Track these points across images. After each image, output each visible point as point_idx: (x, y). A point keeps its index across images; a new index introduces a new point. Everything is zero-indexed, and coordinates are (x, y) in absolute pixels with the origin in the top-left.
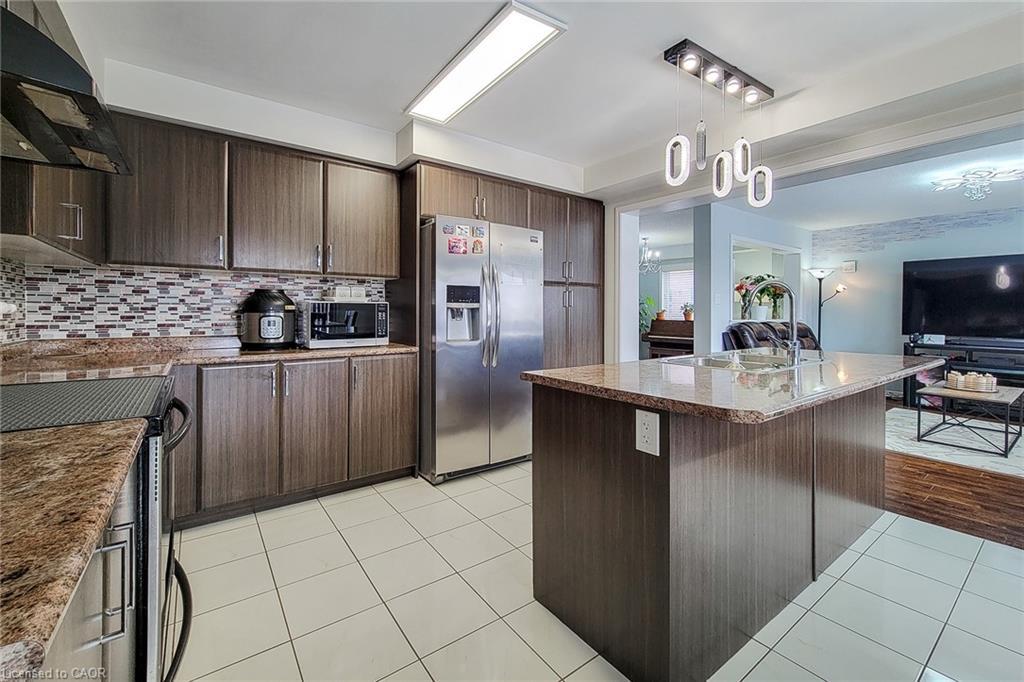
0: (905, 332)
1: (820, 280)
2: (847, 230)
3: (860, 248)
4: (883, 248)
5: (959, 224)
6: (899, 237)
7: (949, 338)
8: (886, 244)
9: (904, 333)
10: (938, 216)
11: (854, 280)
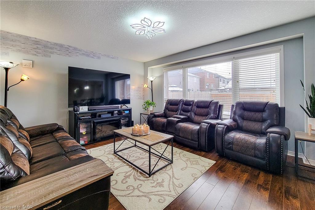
0: (70, 106)
3: (35, 53)
4: (50, 57)
5: (84, 54)
8: (52, 55)
11: (35, 74)
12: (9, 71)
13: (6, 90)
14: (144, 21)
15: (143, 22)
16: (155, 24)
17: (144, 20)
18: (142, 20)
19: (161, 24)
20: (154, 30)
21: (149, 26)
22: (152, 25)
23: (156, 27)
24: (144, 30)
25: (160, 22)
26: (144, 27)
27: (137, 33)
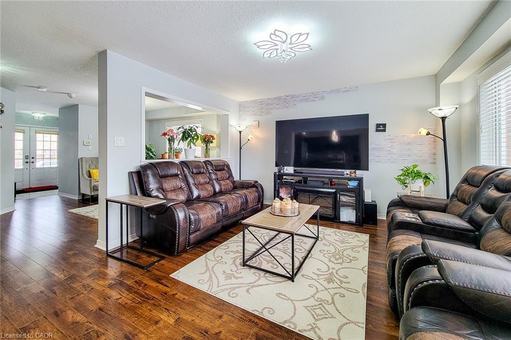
1: (240, 132)
2: (255, 101)
3: (260, 113)
5: (302, 100)
6: (277, 106)
7: (296, 169)
9: (276, 166)
10: (295, 95)
11: (258, 133)
12: (242, 133)
13: (241, 149)
14: (275, 34)
15: (273, 37)
16: (292, 38)
17: (275, 32)
18: (272, 34)
19: (303, 37)
20: (292, 48)
21: (284, 42)
22: (289, 40)
23: (296, 42)
24: (277, 50)
25: (301, 34)
26: (276, 45)
27: (265, 56)
